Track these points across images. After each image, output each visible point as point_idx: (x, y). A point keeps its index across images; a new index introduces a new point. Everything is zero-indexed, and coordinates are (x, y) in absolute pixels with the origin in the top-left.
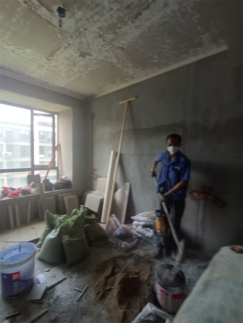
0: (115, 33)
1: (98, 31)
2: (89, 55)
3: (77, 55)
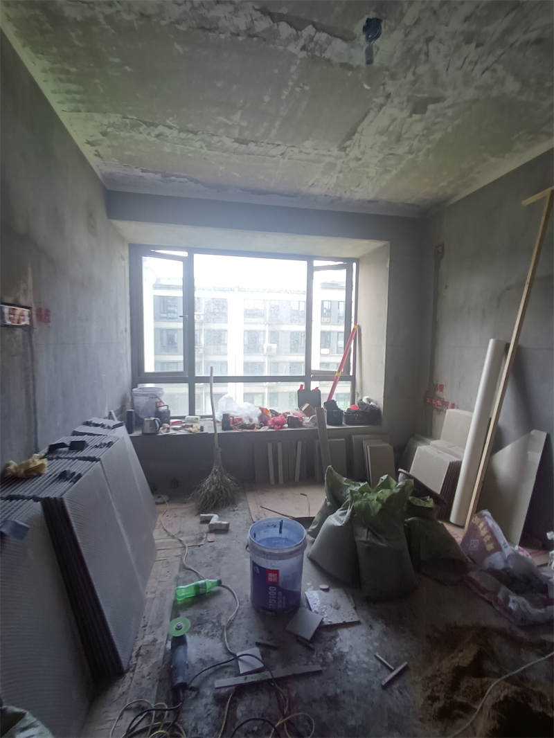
2: (437, 100)
3: (406, 113)
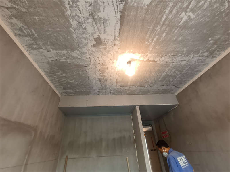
1: (107, 66)
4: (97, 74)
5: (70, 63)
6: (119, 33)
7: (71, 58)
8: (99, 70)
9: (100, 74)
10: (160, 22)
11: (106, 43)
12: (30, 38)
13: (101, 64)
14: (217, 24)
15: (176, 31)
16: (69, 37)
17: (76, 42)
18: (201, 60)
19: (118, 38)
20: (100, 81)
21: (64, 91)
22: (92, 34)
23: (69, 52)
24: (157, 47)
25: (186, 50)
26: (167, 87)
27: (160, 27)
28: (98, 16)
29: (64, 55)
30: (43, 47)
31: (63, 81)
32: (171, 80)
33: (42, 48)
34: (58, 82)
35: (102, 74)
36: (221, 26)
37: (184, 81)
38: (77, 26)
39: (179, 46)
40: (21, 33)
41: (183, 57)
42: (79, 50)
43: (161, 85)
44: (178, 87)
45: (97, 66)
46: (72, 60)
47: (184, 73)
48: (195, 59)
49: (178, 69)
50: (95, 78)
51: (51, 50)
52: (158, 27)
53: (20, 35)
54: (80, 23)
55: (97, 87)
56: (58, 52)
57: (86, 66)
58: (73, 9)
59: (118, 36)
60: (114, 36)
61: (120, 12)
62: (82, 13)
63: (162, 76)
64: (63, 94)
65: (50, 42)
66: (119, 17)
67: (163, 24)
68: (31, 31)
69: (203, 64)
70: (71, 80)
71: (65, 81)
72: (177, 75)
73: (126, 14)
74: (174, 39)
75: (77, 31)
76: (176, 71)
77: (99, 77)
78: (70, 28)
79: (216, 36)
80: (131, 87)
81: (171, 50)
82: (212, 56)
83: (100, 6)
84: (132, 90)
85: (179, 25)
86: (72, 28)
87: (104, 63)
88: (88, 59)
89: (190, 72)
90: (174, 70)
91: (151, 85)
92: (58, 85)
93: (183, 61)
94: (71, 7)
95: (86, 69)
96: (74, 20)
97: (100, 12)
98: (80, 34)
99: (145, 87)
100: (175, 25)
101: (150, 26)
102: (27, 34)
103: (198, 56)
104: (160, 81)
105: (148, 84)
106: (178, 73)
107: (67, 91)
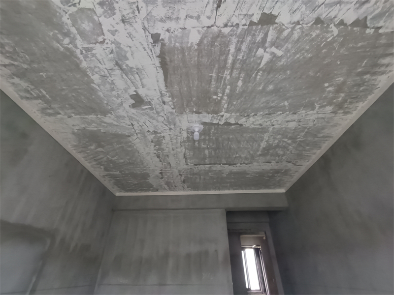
0: (152, 142)
1: (162, 135)
4: (149, 146)
5: (104, 133)
6: (166, 86)
7: (103, 124)
8: (151, 141)
9: (155, 146)
10: (227, 66)
11: (150, 102)
12: (40, 101)
13: (151, 131)
14: (330, 60)
15: (258, 77)
16: (93, 97)
17: (105, 102)
18: (323, 118)
19: (165, 93)
20: (158, 157)
21: (106, 173)
22: (126, 90)
23: (99, 116)
24: (235, 103)
25: (289, 104)
26: (277, 165)
27: (228, 73)
28: (127, 65)
29: (93, 122)
30: (61, 112)
31: (101, 158)
32: (281, 153)
33: (60, 114)
34: (95, 160)
35: (158, 147)
36: (339, 63)
37: (306, 154)
38: (100, 81)
39: (273, 99)
40: (28, 95)
41: (287, 115)
42: (113, 113)
43: (264, 161)
44: (299, 165)
45: (146, 134)
46: (106, 127)
47: (300, 141)
48: (312, 118)
49: (287, 135)
50: (149, 153)
51: (73, 115)
52: (225, 73)
53: (27, 98)
54: (103, 76)
55: (156, 166)
56: (84, 118)
57: (129, 136)
58: (89, 59)
59: (166, 90)
60: (159, 90)
61: (157, 57)
62: (103, 63)
63: (261, 148)
64: (106, 177)
65: (69, 105)
66: (158, 64)
67: (232, 68)
68: (41, 92)
69: (332, 126)
70: (113, 157)
71: (105, 158)
72: (289, 144)
73: (168, 59)
74: (261, 88)
75: (102, 87)
76: (283, 138)
77: (155, 152)
78: (92, 84)
79: (337, 79)
80: (212, 166)
81: (262, 106)
82: (342, 111)
83: (126, 52)
84: (215, 171)
85: (261, 67)
86: (95, 84)
87: (156, 131)
88: (129, 125)
89: (310, 139)
90: (279, 137)
91: (246, 162)
92: (94, 165)
93: (291, 123)
94: (86, 57)
95: (131, 140)
96: (95, 73)
97: (127, 59)
98: (107, 91)
99: (237, 165)
100: (253, 67)
101: (212, 73)
102: (35, 96)
103: (314, 112)
104: (260, 155)
105: (242, 161)
106: (290, 141)
107: (111, 172)
